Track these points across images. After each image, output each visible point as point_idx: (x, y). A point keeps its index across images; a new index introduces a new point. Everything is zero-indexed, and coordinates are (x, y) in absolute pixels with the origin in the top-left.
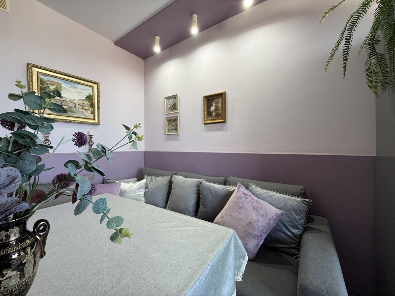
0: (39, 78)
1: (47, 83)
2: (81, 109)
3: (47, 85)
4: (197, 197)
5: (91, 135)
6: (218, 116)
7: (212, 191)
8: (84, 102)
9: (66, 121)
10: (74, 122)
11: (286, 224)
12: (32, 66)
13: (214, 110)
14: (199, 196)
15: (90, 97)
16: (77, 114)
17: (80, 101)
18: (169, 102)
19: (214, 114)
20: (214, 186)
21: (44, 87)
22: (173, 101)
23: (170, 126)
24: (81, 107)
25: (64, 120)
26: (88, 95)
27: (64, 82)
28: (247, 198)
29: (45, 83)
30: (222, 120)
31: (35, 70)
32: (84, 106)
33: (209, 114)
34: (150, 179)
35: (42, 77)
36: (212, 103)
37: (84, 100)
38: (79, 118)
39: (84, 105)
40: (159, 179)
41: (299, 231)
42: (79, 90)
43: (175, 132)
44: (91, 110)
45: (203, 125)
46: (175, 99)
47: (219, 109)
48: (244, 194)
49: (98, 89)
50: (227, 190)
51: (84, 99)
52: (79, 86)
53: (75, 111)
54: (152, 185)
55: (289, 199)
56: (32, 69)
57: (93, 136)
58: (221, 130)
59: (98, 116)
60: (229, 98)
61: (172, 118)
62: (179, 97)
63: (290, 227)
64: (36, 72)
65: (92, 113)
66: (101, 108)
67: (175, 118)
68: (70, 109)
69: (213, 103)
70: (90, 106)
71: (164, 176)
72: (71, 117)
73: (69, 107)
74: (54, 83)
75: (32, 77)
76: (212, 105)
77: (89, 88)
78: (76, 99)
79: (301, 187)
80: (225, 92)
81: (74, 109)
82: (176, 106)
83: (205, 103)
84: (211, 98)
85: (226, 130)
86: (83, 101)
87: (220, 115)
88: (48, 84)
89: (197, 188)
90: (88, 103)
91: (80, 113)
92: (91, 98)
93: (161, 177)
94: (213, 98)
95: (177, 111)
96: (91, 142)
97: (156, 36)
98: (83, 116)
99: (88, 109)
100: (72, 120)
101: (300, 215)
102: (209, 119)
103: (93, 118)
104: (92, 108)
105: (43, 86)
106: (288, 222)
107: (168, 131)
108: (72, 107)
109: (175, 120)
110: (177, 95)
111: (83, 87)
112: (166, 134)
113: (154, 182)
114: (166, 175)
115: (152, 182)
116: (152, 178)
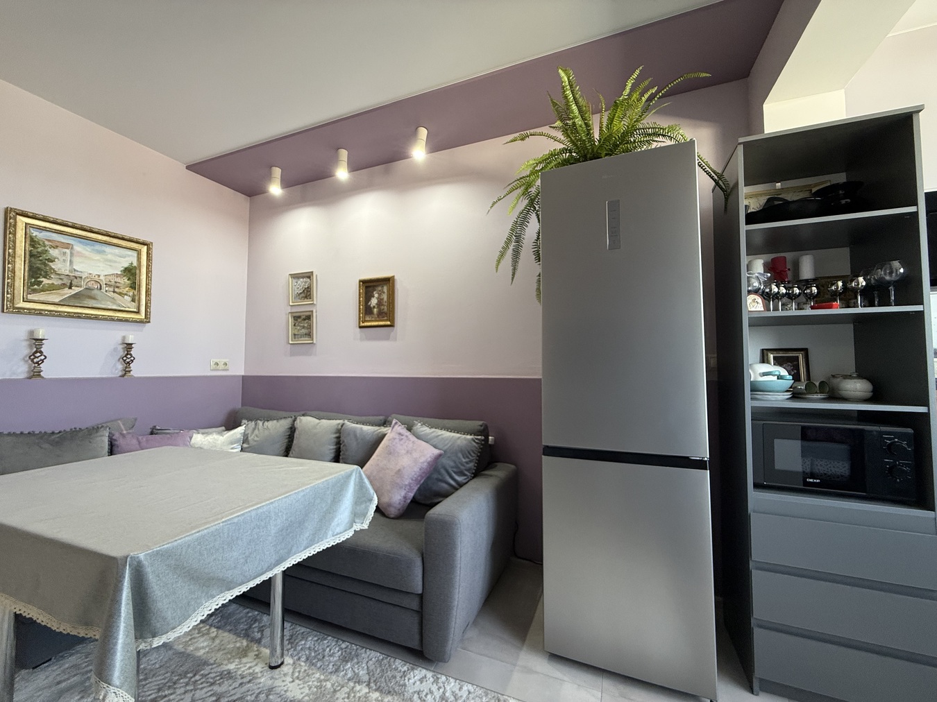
0: (28, 236)
1: (44, 243)
2: (112, 293)
3: (43, 248)
4: (336, 449)
5: (130, 342)
6: (381, 315)
7: (358, 435)
8: (118, 280)
9: (79, 316)
10: (96, 318)
11: (450, 470)
12: (17, 214)
13: (377, 304)
14: (340, 448)
15: (131, 269)
16: (103, 303)
17: (110, 278)
18: (297, 282)
19: (375, 310)
20: (361, 428)
21: (38, 252)
22: (306, 282)
23: (299, 328)
24: (112, 289)
25: (75, 313)
26: (126, 265)
27: (80, 242)
28: (402, 439)
29: (39, 245)
30: (389, 323)
31: (22, 220)
32: (118, 287)
33: (367, 310)
34: (253, 426)
35: (35, 233)
36: (373, 292)
37: (117, 275)
38: (105, 311)
39: (118, 285)
40: (270, 424)
41: (465, 477)
42: (109, 257)
43: (307, 339)
44: (131, 294)
45: (358, 329)
46: (309, 280)
47: (384, 304)
48: (400, 434)
49: (148, 254)
50: (380, 432)
51: (119, 273)
52: (108, 249)
53: (99, 298)
54: (257, 436)
55: (459, 438)
56: (15, 220)
57: (133, 346)
58: (387, 338)
59: (147, 307)
60: (399, 287)
61: (302, 314)
62: (316, 276)
63: (454, 474)
64: (24, 225)
65: (133, 300)
66: (153, 291)
67: (308, 314)
68: (88, 293)
69: (375, 293)
70: (131, 287)
71: (281, 419)
72: (89, 308)
73: (86, 289)
74: (58, 244)
75: (15, 235)
76: (373, 297)
77: (130, 253)
78: (102, 274)
79: (481, 423)
80: (394, 276)
81: (95, 292)
82: (310, 291)
83: (361, 291)
84: (370, 284)
85: (395, 339)
86: (117, 277)
87: (386, 314)
88: (45, 246)
89: (337, 435)
90: (126, 280)
91: (107, 301)
92: (133, 271)
93: (275, 421)
94: (375, 284)
95: (313, 301)
96: (129, 356)
97: (274, 168)
98: (114, 307)
99: (125, 292)
100: (92, 315)
101: (468, 458)
102: (367, 319)
103: (135, 310)
104: (133, 291)
105: (36, 250)
106: (452, 467)
107: (295, 338)
108: (93, 290)
109: (309, 318)
110: (312, 272)
111: (117, 251)
112: (290, 342)
113: (261, 431)
114: (284, 418)
115: (256, 432)
116: (256, 424)
